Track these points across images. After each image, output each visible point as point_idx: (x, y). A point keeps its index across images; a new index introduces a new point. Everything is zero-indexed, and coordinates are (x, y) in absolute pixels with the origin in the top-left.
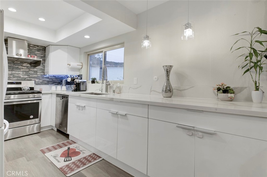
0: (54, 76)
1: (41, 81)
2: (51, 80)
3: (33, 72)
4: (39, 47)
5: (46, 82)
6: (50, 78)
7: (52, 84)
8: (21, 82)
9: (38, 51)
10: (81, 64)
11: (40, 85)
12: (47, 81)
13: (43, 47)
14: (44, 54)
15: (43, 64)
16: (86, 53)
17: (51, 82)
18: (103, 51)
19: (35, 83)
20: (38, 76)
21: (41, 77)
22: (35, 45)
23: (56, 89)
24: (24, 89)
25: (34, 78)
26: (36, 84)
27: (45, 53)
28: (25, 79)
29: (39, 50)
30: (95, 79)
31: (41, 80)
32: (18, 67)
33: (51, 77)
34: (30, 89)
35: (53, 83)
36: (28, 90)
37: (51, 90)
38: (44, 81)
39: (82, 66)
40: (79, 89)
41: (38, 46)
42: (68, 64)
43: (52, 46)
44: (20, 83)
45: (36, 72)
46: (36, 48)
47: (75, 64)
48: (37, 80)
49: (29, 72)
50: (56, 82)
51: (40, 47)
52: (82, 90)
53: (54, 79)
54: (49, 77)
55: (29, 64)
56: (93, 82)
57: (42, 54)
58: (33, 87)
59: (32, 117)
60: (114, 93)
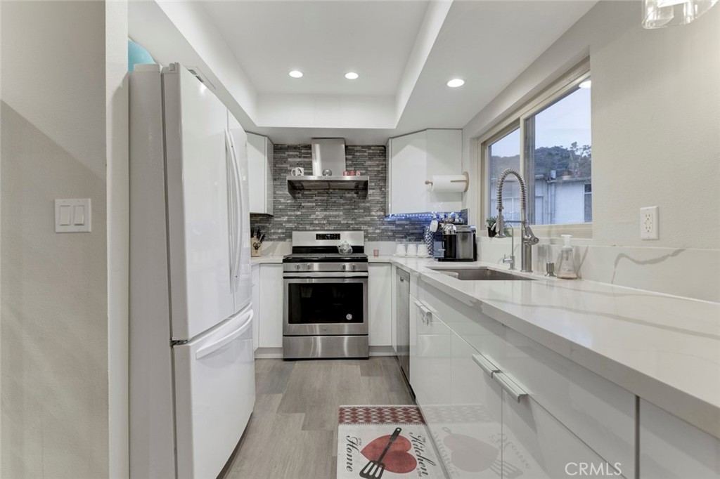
0: (407, 219)
1: (378, 231)
2: (401, 229)
3: (362, 211)
4: (372, 148)
5: (390, 234)
6: (397, 223)
7: (402, 238)
8: (339, 235)
9: (370, 159)
10: (464, 178)
11: (378, 240)
12: (392, 231)
13: (380, 146)
14: (382, 164)
15: (383, 189)
16: (478, 138)
17: (399, 232)
18: (518, 119)
19: (365, 237)
20: (372, 220)
21: (379, 222)
22: (363, 147)
23: (406, 251)
24: (341, 250)
25: (365, 223)
26: (367, 237)
27: (385, 160)
28: (347, 228)
29: (371, 157)
31: (379, 229)
32: (335, 202)
33: (399, 220)
34: (352, 251)
35: (406, 237)
36: (349, 251)
37: (395, 253)
38: (387, 230)
39: (467, 182)
41: (369, 147)
42: (427, 183)
43: (394, 140)
44: (337, 237)
45: (368, 210)
46: (365, 152)
47: (445, 179)
48: (371, 230)
49: (356, 211)
50: (412, 234)
51: (373, 150)
53: (407, 225)
54: (395, 221)
55: (355, 193)
56: (492, 231)
57: (378, 165)
58: (363, 247)
59: (349, 317)
60: (550, 275)
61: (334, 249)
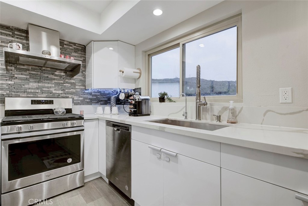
0: (99, 92)
1: (81, 99)
2: (95, 97)
3: (70, 85)
4: (76, 45)
5: (88, 100)
6: (93, 94)
7: (96, 103)
8: (53, 101)
9: (75, 52)
10: (138, 71)
11: (81, 105)
12: (90, 99)
13: (82, 45)
14: (83, 57)
15: (84, 73)
16: (146, 52)
17: (95, 100)
19: (73, 102)
20: (77, 92)
21: (81, 93)
22: (70, 43)
23: (104, 112)
24: (57, 112)
25: (72, 93)
26: (75, 103)
27: (85, 55)
28: (58, 97)
29: (76, 51)
30: (165, 94)
31: (81, 97)
32: (48, 77)
33: (94, 92)
34: (65, 112)
35: (98, 103)
36: (63, 113)
37: (96, 112)
38: (85, 98)
39: (140, 73)
40: (140, 113)
41: (75, 44)
42: (120, 71)
43: (94, 42)
44: (51, 102)
45: (74, 84)
46: (72, 46)
48: (76, 98)
49: (64, 85)
50: (102, 101)
51: (77, 46)
52: (144, 114)
53: (99, 95)
54: (92, 93)
55: (64, 72)
56: (162, 99)
57: (81, 57)
58: (71, 109)
59: (70, 160)
60: (219, 122)
61: (50, 111)
